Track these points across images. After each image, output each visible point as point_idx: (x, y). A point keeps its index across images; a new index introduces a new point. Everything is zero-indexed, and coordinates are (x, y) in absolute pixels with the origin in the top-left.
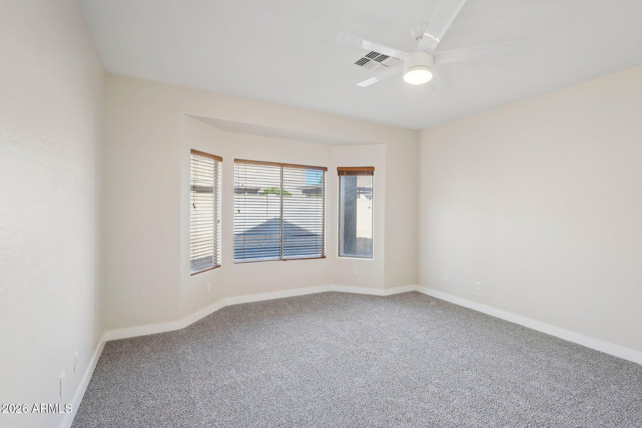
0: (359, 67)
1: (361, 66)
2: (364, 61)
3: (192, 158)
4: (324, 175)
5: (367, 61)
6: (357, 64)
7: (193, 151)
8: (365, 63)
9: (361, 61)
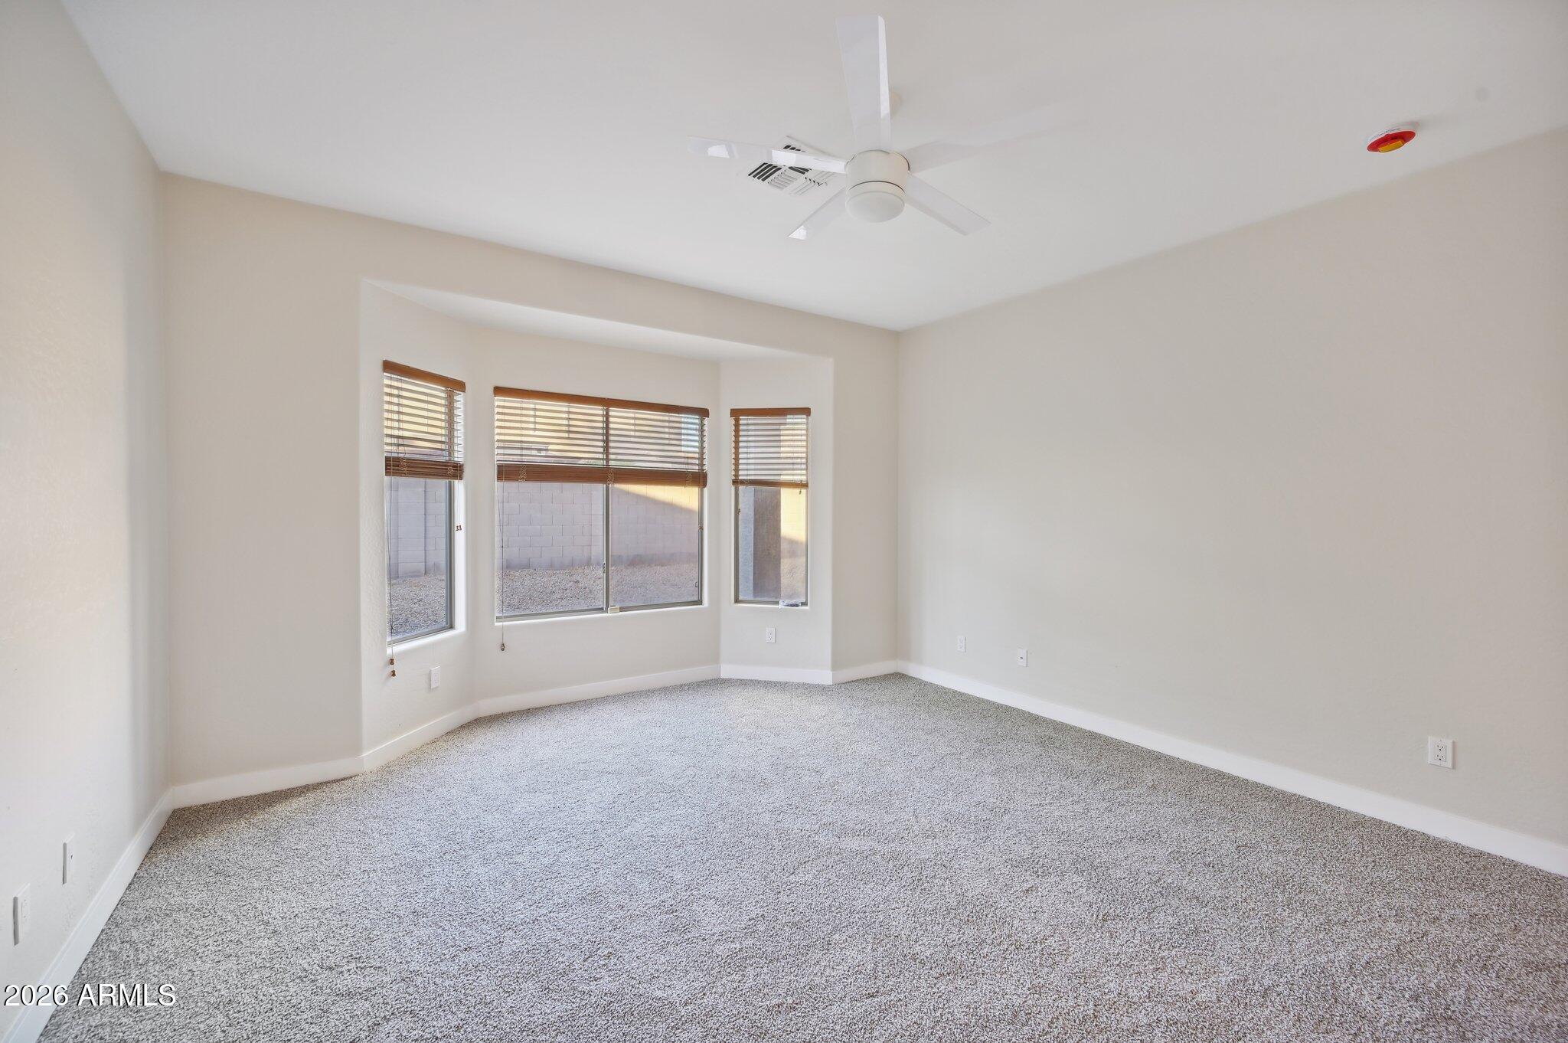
0: (757, 182)
1: (763, 180)
2: (769, 171)
3: (387, 382)
4: (702, 425)
5: (775, 171)
6: (754, 177)
7: (389, 367)
8: (771, 174)
9: (762, 171)
